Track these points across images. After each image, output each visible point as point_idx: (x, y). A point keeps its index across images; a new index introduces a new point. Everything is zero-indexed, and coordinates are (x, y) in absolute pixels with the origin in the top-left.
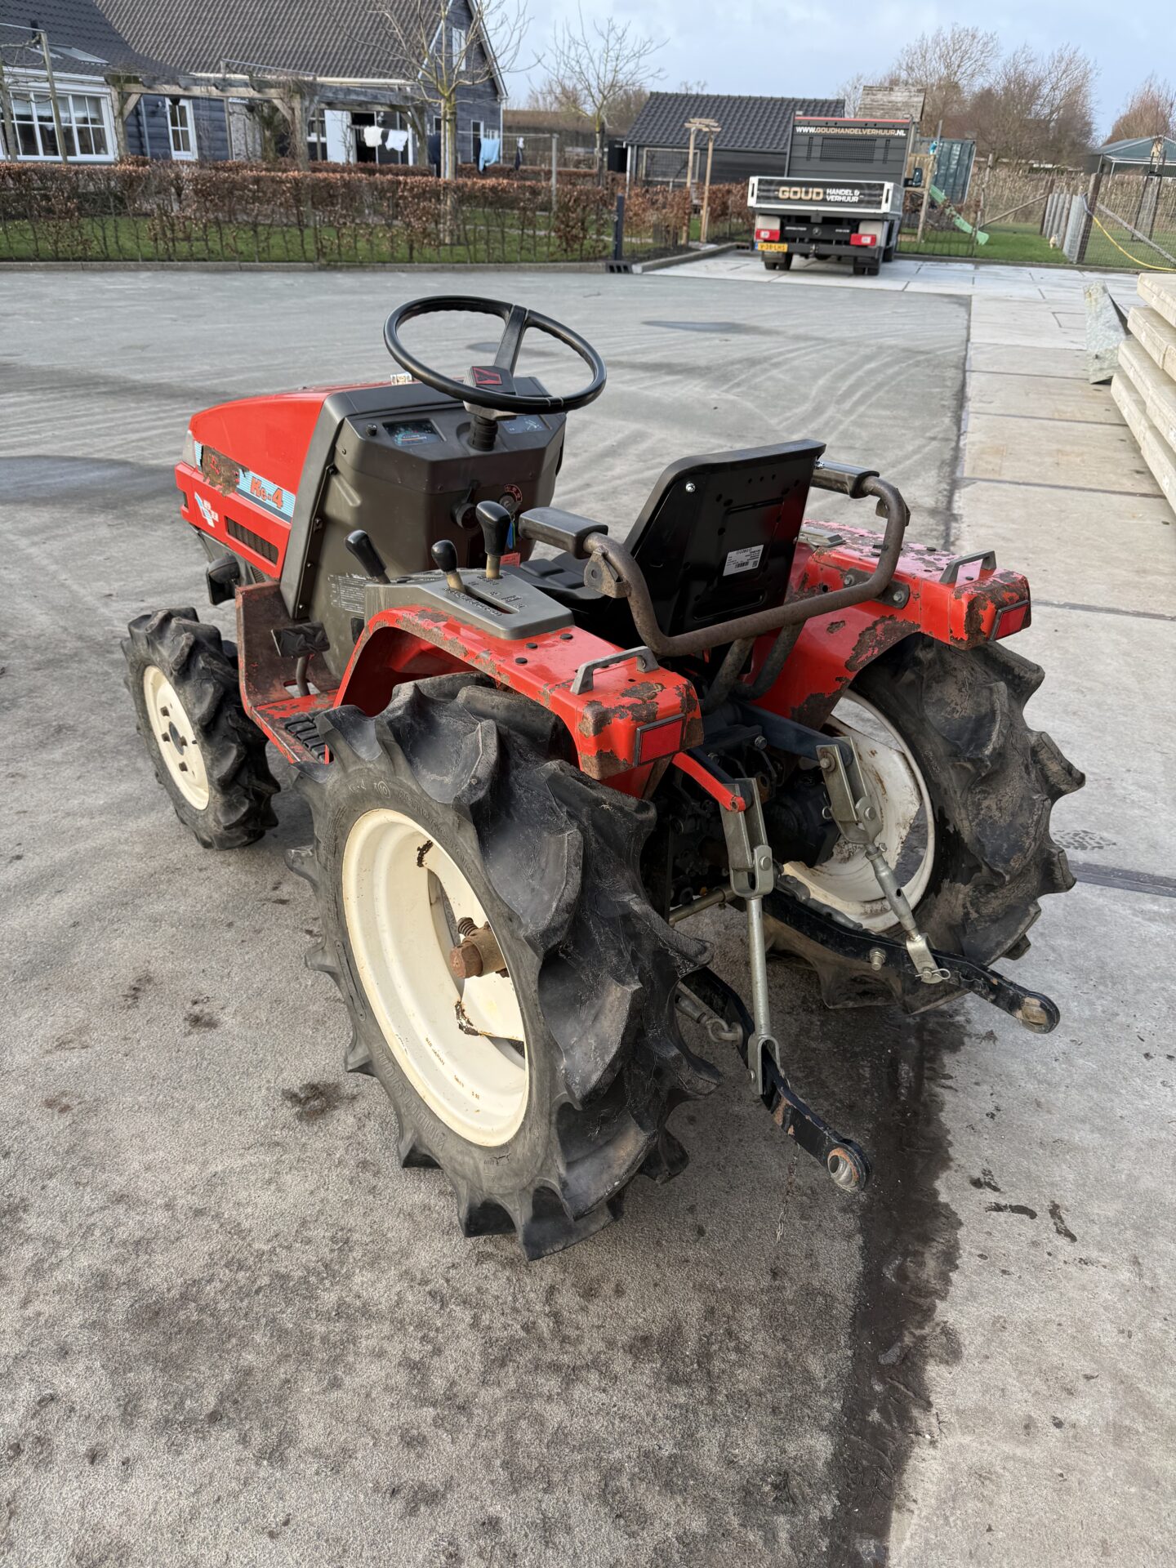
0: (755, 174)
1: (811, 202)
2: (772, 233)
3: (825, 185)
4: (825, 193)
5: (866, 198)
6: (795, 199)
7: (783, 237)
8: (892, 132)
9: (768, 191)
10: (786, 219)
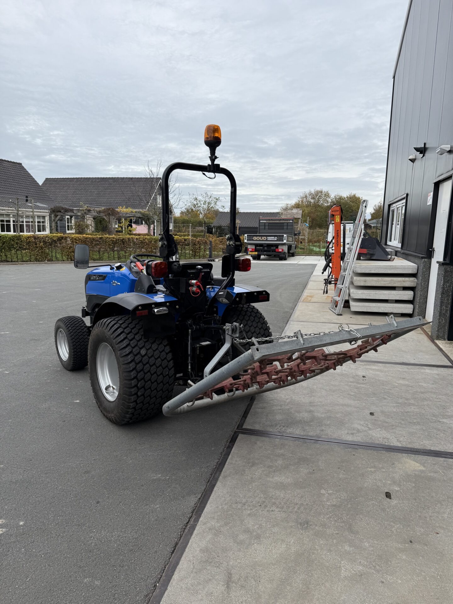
1: (263, 240)
2: (252, 249)
3: (267, 236)
4: (267, 238)
5: (279, 239)
6: (257, 240)
7: (256, 250)
8: (288, 221)
9: (250, 238)
10: (256, 245)
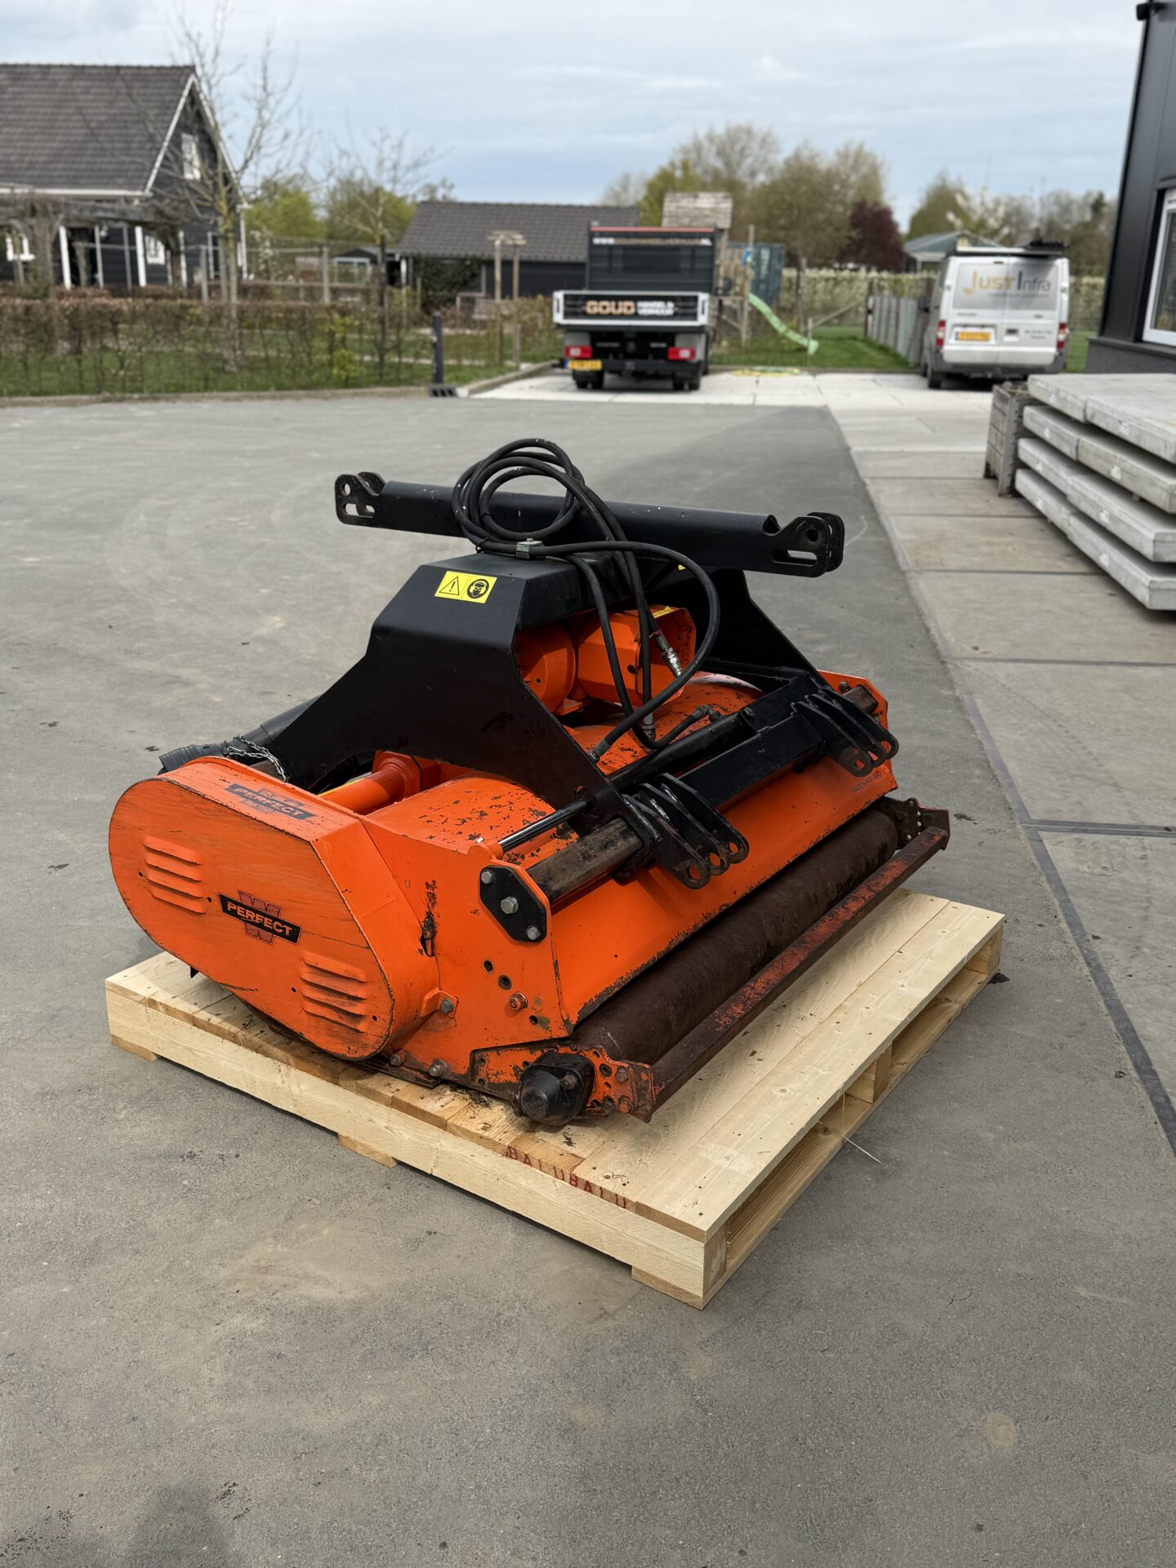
0: (558, 288)
1: (622, 316)
2: (582, 349)
3: (636, 299)
4: (636, 307)
5: (681, 311)
6: (604, 314)
7: (596, 354)
8: (696, 242)
9: (575, 306)
10: (596, 334)
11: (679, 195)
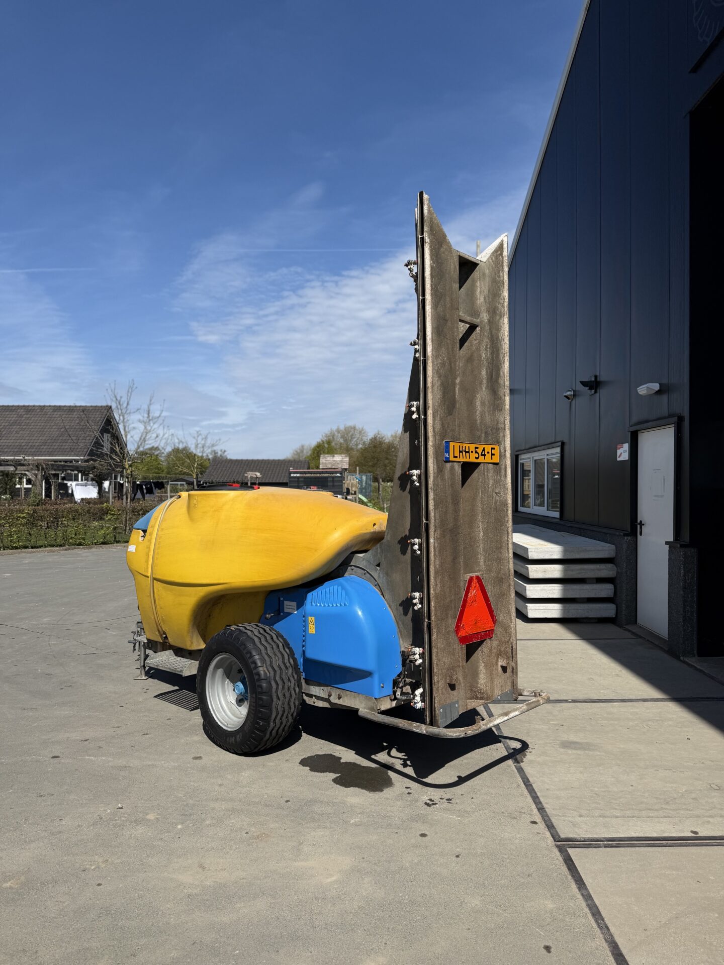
11: (326, 456)
